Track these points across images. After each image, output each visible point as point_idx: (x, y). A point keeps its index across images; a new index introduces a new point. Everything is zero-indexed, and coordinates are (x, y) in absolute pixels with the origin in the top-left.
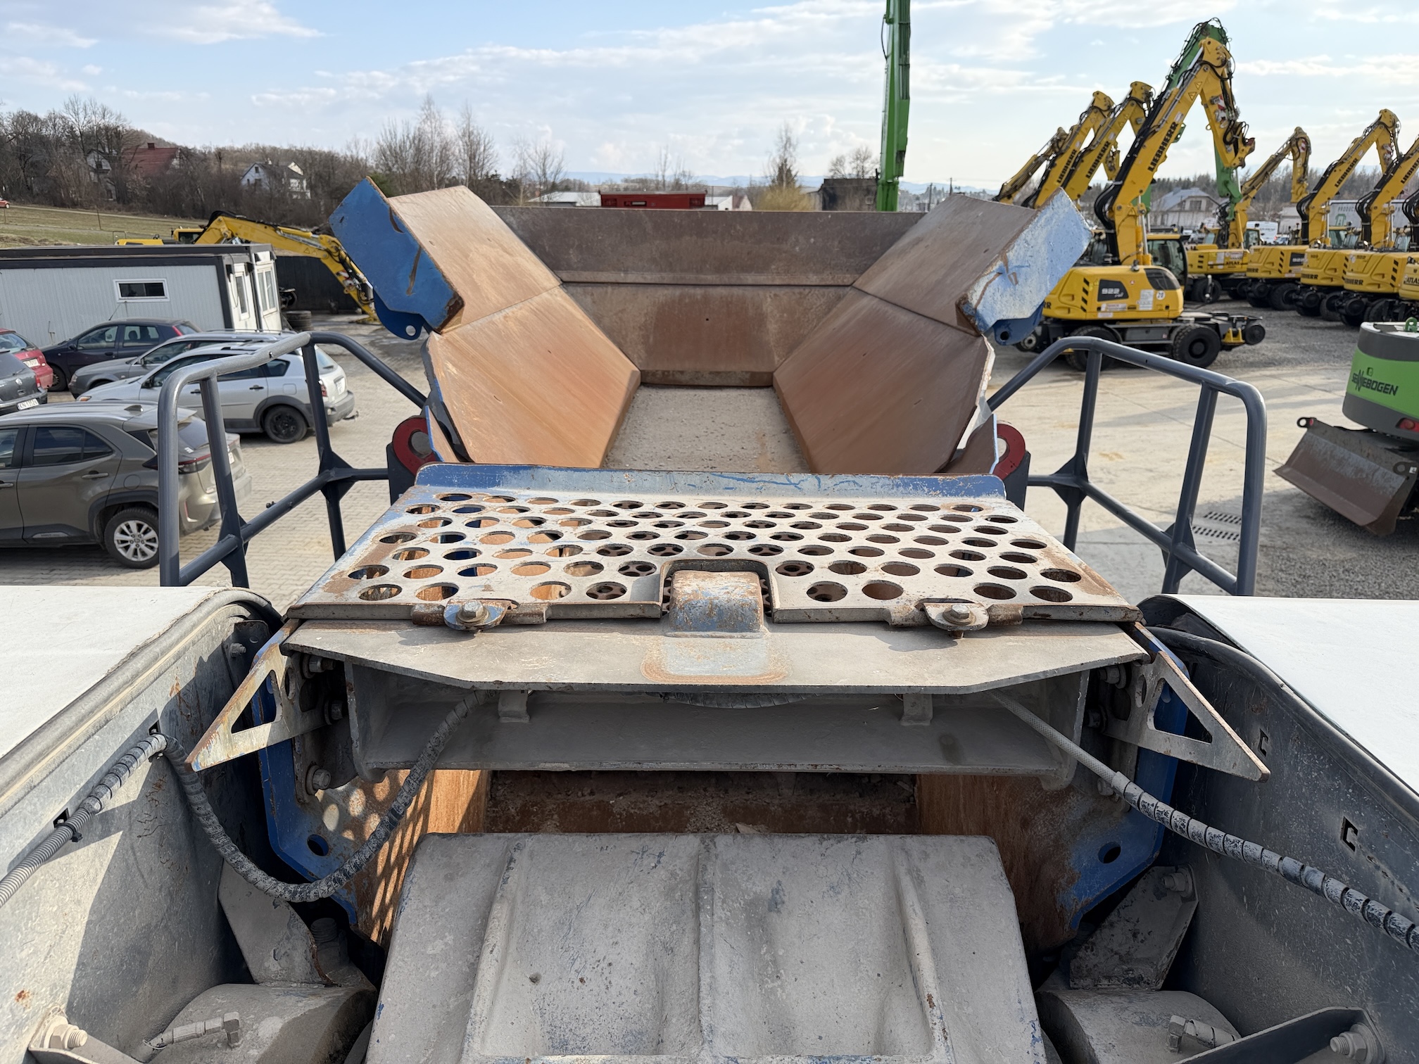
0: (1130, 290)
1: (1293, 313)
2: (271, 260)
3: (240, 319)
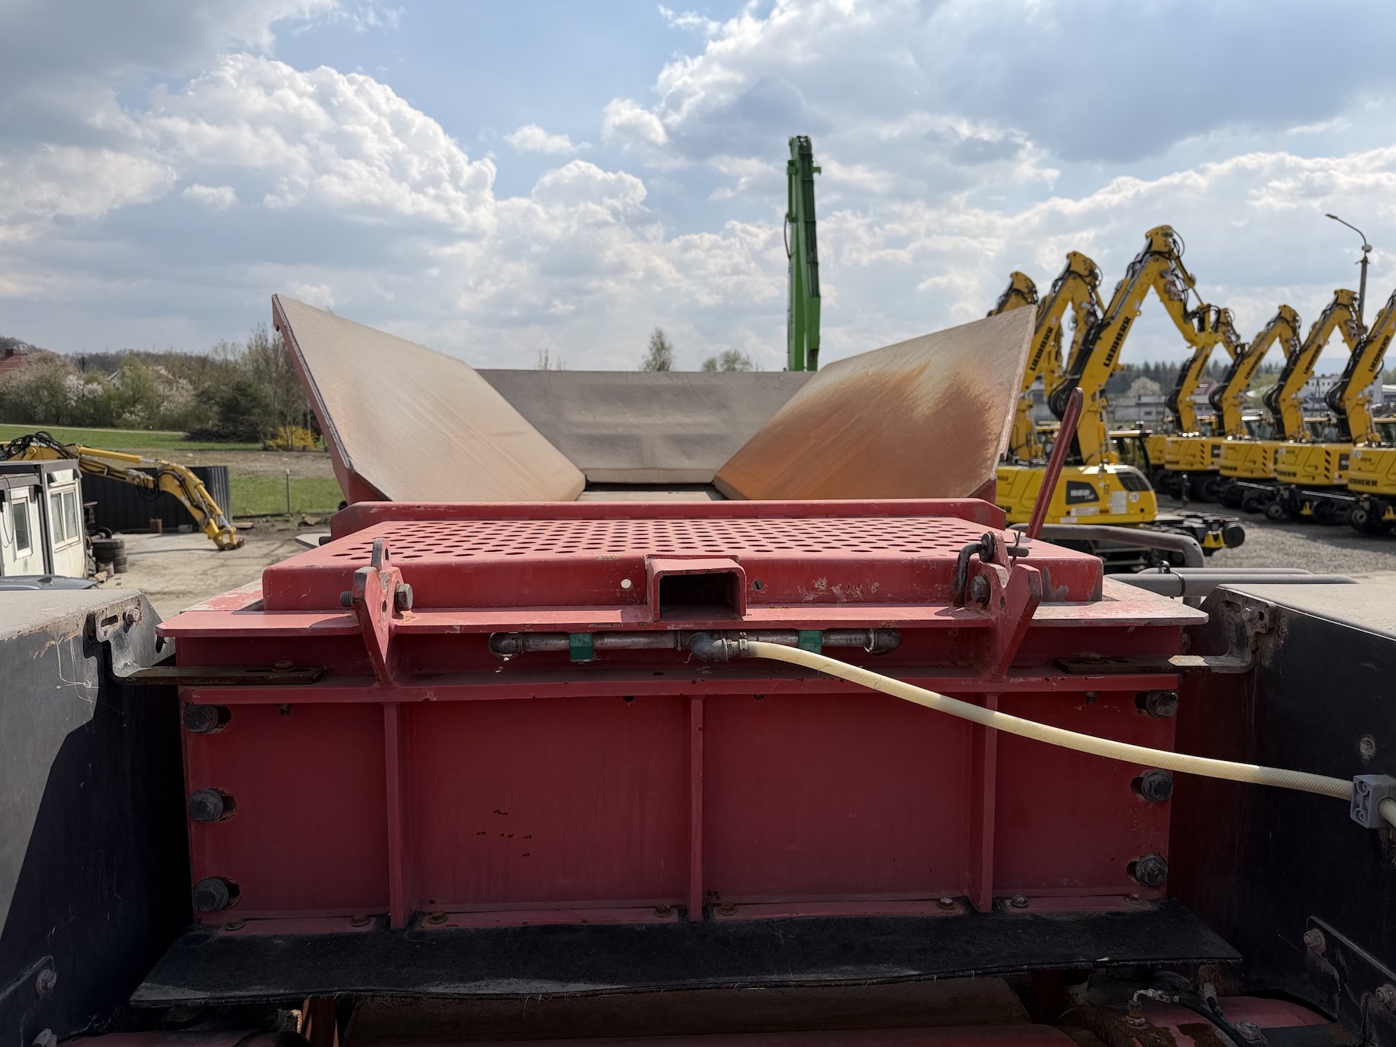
0: (1100, 493)
1: (1219, 505)
2: (74, 479)
3: (15, 559)
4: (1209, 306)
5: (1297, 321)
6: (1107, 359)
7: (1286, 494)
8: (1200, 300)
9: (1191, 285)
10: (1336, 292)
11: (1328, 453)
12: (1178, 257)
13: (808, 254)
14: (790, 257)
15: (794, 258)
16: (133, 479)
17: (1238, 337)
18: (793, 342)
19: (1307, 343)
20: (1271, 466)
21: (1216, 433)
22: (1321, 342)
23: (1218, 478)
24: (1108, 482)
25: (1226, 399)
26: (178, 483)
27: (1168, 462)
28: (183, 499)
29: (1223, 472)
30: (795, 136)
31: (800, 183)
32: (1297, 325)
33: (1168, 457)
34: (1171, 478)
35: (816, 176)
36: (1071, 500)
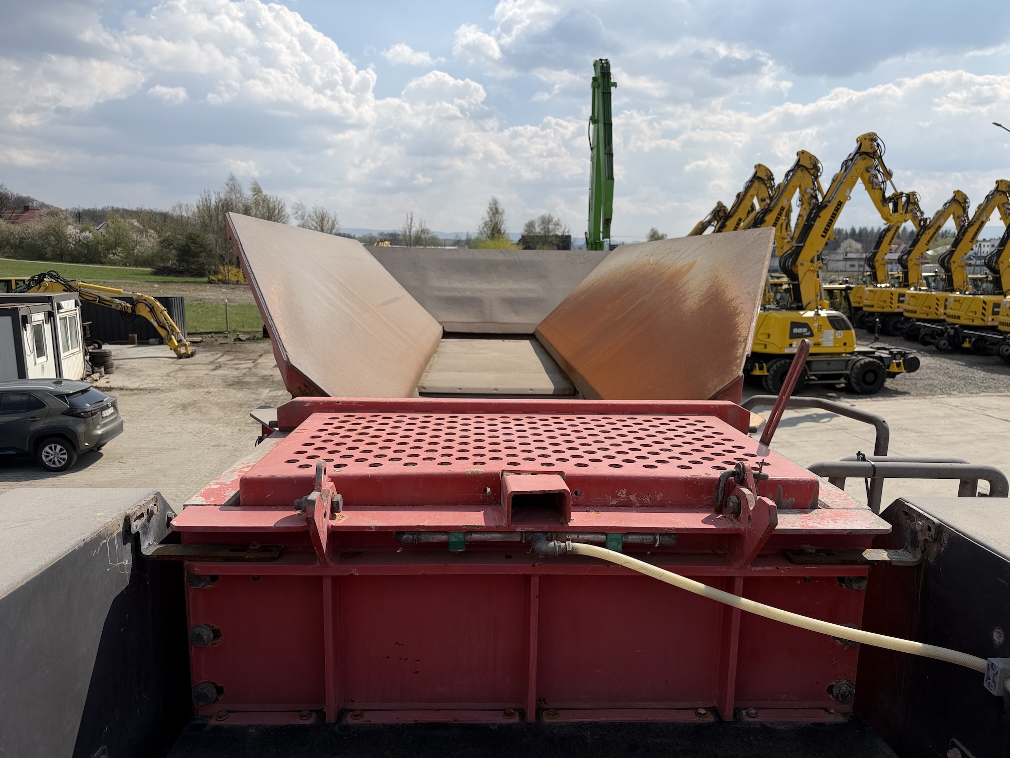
0: (815, 331)
1: (902, 338)
2: (76, 307)
3: (35, 364)
4: (902, 193)
5: (967, 203)
6: (824, 232)
7: (952, 332)
8: (895, 189)
9: (889, 177)
10: (997, 182)
11: (985, 302)
12: (881, 157)
13: (605, 147)
14: (592, 149)
15: (595, 150)
16: (117, 306)
17: (922, 213)
18: (593, 213)
19: (973, 220)
20: (942, 310)
21: (902, 285)
22: (984, 219)
23: (902, 318)
24: (820, 323)
25: (911, 260)
26: (149, 309)
27: (866, 306)
28: (152, 321)
29: (906, 314)
30: (598, 59)
31: (601, 94)
32: (967, 205)
33: (866, 302)
34: (867, 317)
35: (613, 89)
36: (793, 336)
